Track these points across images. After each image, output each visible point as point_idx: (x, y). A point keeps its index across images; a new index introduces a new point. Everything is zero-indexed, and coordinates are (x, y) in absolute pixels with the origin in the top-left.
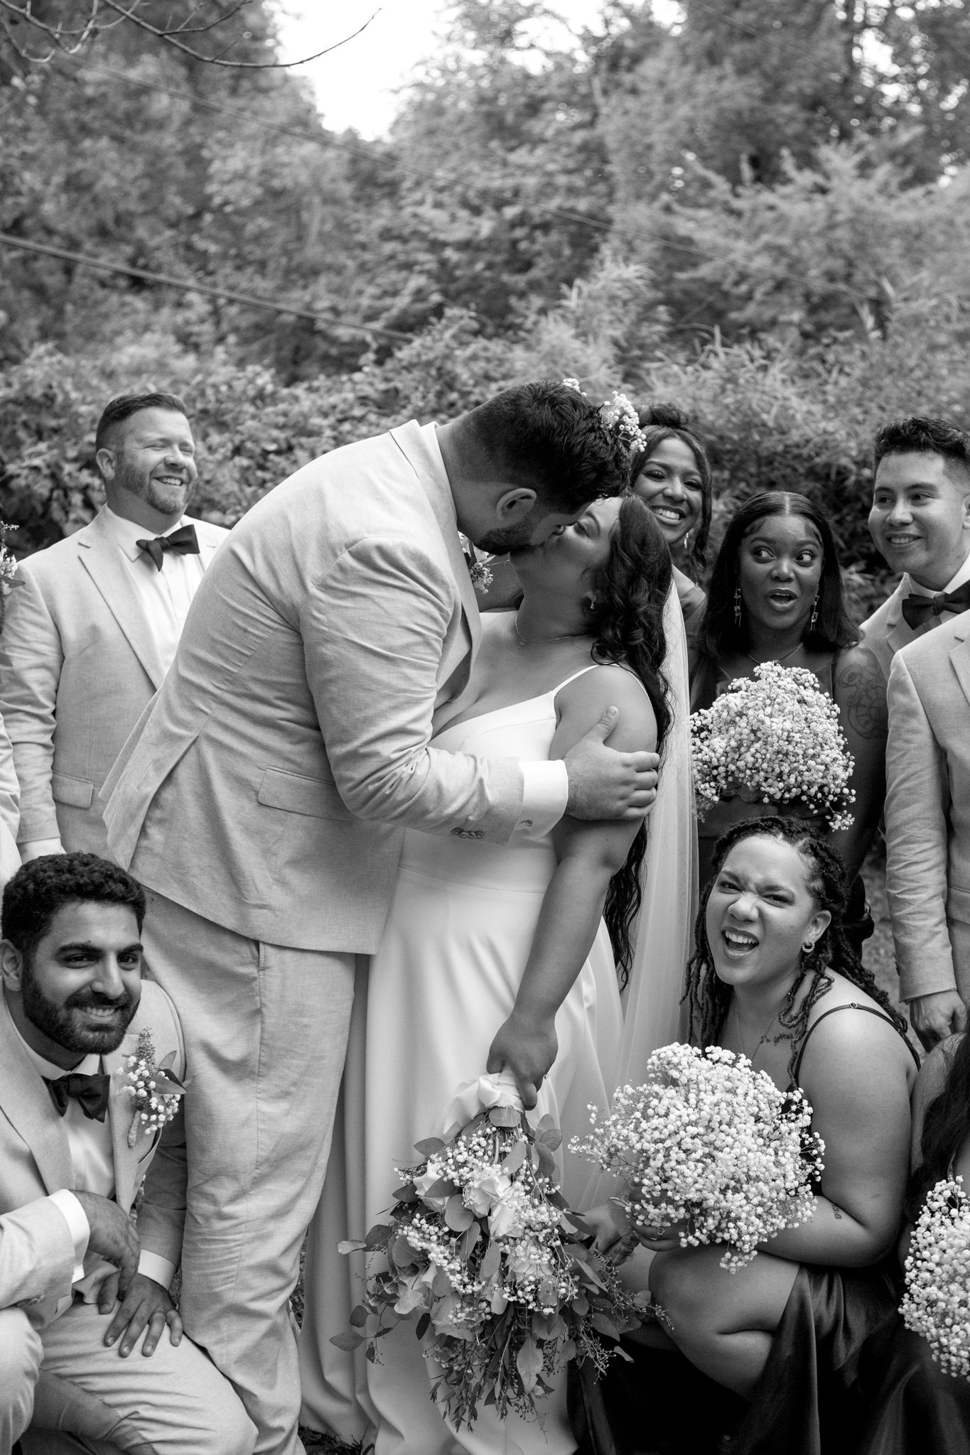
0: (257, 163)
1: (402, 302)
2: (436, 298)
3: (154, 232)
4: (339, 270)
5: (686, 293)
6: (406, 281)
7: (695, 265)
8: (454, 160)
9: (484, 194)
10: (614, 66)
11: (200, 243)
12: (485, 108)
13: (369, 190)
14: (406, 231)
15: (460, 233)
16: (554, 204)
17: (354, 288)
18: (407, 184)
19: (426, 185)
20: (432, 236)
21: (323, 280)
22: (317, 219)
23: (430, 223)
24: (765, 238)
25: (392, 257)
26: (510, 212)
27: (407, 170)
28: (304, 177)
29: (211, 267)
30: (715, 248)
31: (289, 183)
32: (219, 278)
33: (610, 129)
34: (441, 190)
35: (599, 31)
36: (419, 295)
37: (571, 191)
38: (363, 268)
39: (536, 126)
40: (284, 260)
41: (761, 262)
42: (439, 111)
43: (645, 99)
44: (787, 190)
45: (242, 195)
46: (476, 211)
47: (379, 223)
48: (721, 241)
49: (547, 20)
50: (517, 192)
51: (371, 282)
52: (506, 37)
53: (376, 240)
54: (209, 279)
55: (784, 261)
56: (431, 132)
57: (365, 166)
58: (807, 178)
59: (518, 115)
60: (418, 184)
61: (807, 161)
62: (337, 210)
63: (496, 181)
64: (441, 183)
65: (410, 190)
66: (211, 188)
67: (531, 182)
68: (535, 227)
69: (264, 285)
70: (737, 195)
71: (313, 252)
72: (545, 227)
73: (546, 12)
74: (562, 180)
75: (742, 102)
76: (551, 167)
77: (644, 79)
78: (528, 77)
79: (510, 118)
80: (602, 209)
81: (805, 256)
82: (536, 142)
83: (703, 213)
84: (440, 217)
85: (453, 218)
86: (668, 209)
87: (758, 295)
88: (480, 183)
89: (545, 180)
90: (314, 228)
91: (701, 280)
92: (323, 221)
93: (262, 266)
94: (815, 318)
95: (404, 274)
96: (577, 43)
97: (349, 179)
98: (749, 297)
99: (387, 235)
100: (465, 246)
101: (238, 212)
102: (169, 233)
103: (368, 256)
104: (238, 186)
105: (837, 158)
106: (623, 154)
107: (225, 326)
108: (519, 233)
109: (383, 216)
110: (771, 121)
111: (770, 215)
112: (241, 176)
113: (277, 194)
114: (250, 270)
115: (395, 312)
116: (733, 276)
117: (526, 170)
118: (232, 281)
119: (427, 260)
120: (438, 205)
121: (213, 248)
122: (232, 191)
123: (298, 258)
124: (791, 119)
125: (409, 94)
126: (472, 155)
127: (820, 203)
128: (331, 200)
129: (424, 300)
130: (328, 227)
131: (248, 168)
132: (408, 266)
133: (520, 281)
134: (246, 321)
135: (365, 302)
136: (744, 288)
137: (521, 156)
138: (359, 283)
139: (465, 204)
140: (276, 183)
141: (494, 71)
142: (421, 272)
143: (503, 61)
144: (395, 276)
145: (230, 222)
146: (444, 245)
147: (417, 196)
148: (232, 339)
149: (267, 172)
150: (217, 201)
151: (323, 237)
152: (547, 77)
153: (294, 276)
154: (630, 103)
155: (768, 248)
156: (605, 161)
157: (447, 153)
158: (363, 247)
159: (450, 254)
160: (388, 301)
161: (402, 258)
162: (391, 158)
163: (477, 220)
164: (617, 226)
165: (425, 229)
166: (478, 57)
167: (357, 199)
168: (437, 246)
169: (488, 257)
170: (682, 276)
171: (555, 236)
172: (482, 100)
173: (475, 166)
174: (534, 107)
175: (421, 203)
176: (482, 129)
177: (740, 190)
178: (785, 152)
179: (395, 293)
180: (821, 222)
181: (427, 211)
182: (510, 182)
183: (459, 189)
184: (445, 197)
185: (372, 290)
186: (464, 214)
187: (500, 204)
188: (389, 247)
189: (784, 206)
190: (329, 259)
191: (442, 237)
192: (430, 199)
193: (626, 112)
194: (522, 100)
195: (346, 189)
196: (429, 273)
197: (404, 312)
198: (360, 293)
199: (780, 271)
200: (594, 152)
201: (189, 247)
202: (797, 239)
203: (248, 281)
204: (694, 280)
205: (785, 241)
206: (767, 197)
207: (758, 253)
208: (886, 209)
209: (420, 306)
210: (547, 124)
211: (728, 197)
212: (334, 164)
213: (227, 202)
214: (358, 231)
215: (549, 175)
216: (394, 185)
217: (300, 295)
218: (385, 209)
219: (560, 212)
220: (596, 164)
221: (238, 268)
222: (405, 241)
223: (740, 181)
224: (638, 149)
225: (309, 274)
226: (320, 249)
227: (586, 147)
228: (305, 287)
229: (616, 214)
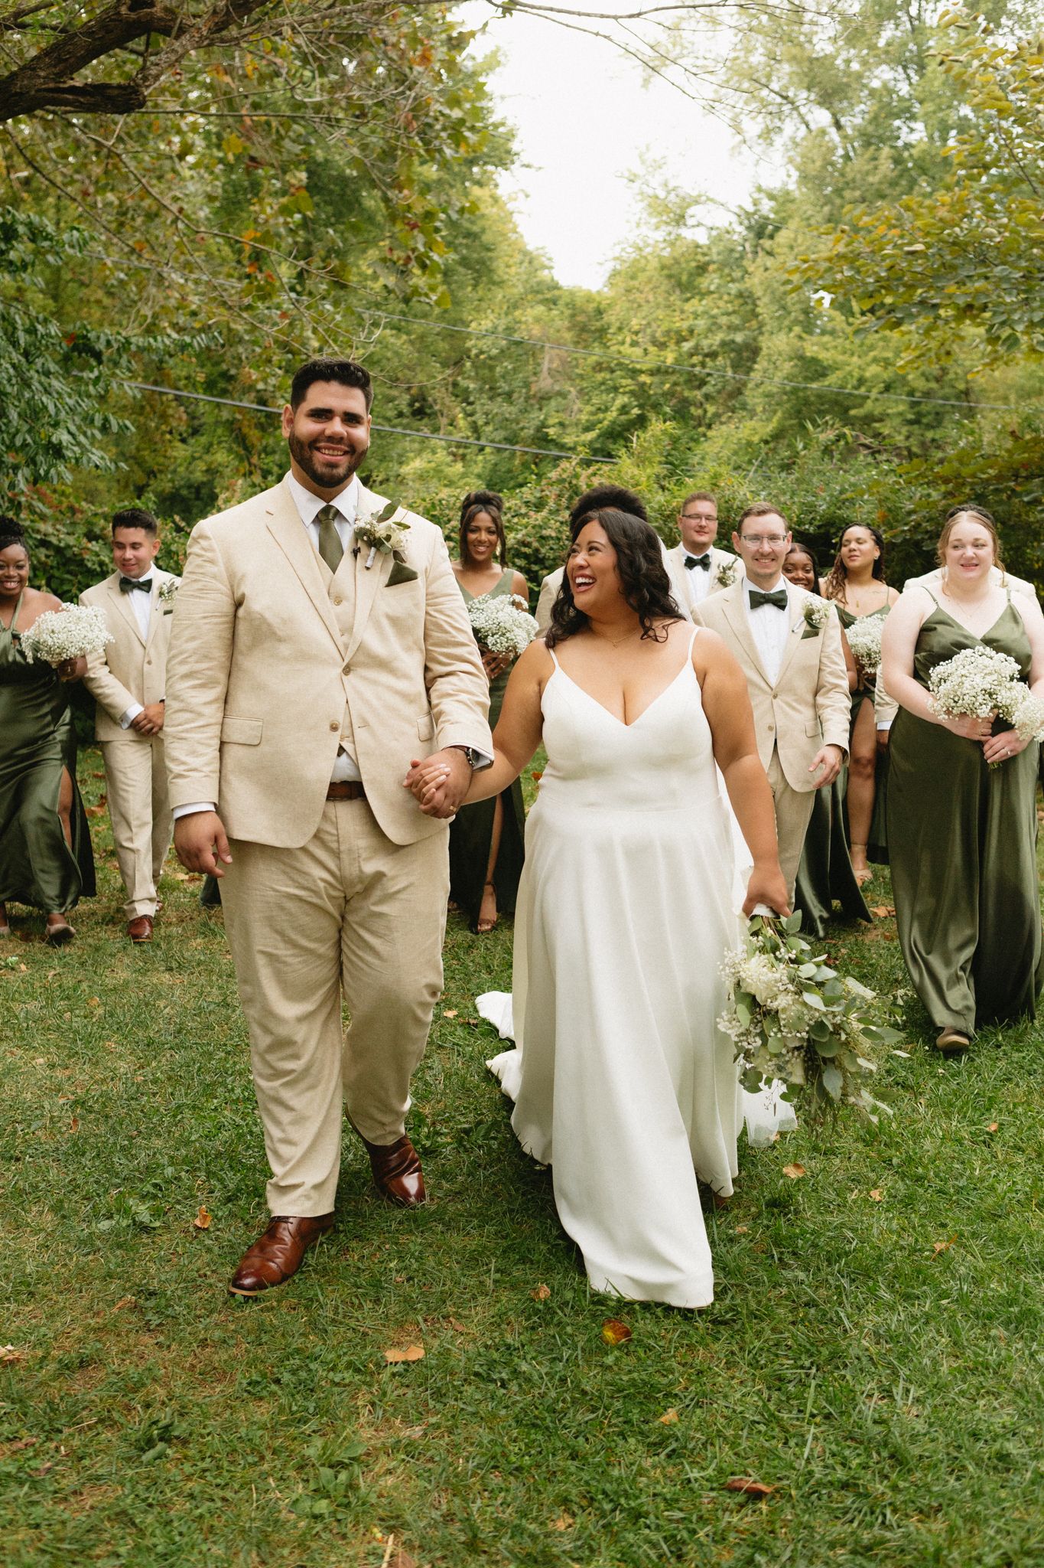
0: (502, 324)
1: (612, 414)
2: (636, 411)
4: (563, 395)
5: (819, 396)
6: (614, 399)
7: (824, 375)
8: (645, 310)
9: (668, 333)
10: (760, 235)
11: (463, 383)
12: (665, 272)
13: (585, 336)
14: (612, 364)
15: (651, 363)
16: (719, 337)
17: (575, 408)
18: (612, 329)
19: (625, 331)
20: (631, 366)
21: (553, 403)
22: (549, 360)
23: (629, 357)
25: (603, 383)
26: (687, 346)
27: (611, 318)
28: (536, 331)
29: (472, 399)
30: (835, 363)
31: (525, 337)
32: (478, 407)
33: (755, 283)
34: (636, 333)
35: (751, 209)
36: (624, 410)
37: (732, 328)
38: (581, 393)
39: (702, 283)
40: (524, 391)
41: (873, 370)
42: (633, 278)
43: (781, 259)
45: (491, 346)
46: (662, 346)
47: (592, 360)
48: (840, 358)
49: (710, 206)
50: (691, 331)
51: (587, 402)
52: (680, 220)
53: (591, 373)
54: (469, 408)
55: (890, 369)
56: (628, 291)
57: (581, 318)
59: (691, 275)
60: (620, 329)
62: (562, 353)
63: (678, 324)
64: (637, 328)
65: (614, 334)
66: (469, 344)
67: (702, 324)
68: (706, 355)
69: (509, 410)
70: (849, 323)
71: (544, 383)
72: (713, 355)
73: (709, 199)
74: (724, 320)
76: (715, 311)
77: (779, 245)
78: (698, 246)
79: (684, 278)
80: (755, 339)
82: (704, 293)
83: (825, 340)
84: (636, 352)
85: (646, 353)
86: (800, 338)
87: (873, 395)
88: (664, 326)
89: (710, 321)
90: (545, 366)
91: (829, 388)
92: (551, 361)
93: (509, 396)
94: (916, 409)
95: (612, 395)
96: (734, 219)
97: (569, 329)
98: (866, 396)
99: (599, 367)
100: (652, 373)
101: (490, 358)
103: (585, 384)
104: (489, 341)
106: (766, 300)
108: (695, 360)
109: (596, 354)
112: (494, 331)
113: (518, 343)
114: (499, 399)
115: (606, 423)
116: (853, 382)
117: (696, 315)
118: (486, 407)
119: (628, 384)
120: (634, 344)
121: (472, 386)
122: (483, 344)
123: (534, 389)
125: (610, 266)
126: (658, 306)
128: (559, 344)
129: (627, 413)
130: (555, 365)
131: (495, 327)
132: (615, 389)
133: (698, 395)
135: (584, 417)
137: (694, 305)
138: (579, 404)
139: (654, 343)
140: (516, 337)
141: (672, 244)
142: (624, 393)
143: (679, 235)
144: (604, 397)
145: (485, 366)
146: (642, 372)
147: (619, 338)
148: (488, 450)
149: (509, 330)
150: (474, 352)
151: (552, 372)
152: (709, 248)
153: (532, 401)
154: (770, 262)
155: (875, 360)
156: (754, 305)
157: (640, 306)
158: (581, 377)
159: (643, 378)
160: (601, 416)
161: (610, 383)
163: (662, 353)
164: (765, 351)
165: (625, 361)
166: (659, 235)
167: (577, 343)
168: (634, 373)
169: (674, 378)
170: (814, 385)
171: (720, 361)
172: (664, 266)
173: (660, 314)
174: (702, 269)
175: (623, 343)
176: (665, 285)
177: (852, 320)
179: (607, 409)
181: (626, 349)
182: (685, 325)
183: (649, 331)
184: (640, 338)
185: (589, 408)
186: (652, 349)
187: (681, 339)
188: (600, 377)
190: (557, 388)
191: (638, 366)
192: (628, 340)
193: (767, 268)
194: (694, 264)
195: (568, 336)
196: (631, 394)
197: (613, 423)
198: (580, 411)
199: (888, 376)
200: (746, 298)
201: (455, 385)
203: (499, 407)
204: (824, 388)
205: (890, 355)
207: (868, 365)
209: (623, 418)
210: (710, 281)
211: (844, 325)
212: (559, 319)
213: (482, 352)
214: (577, 366)
215: (714, 317)
216: (602, 332)
217: (536, 416)
218: (597, 349)
219: (723, 344)
220: (749, 307)
221: (491, 399)
222: (612, 371)
223: (853, 315)
224: (778, 294)
225: (544, 398)
226: (550, 381)
227: (740, 295)
228: (540, 409)
229: (764, 342)
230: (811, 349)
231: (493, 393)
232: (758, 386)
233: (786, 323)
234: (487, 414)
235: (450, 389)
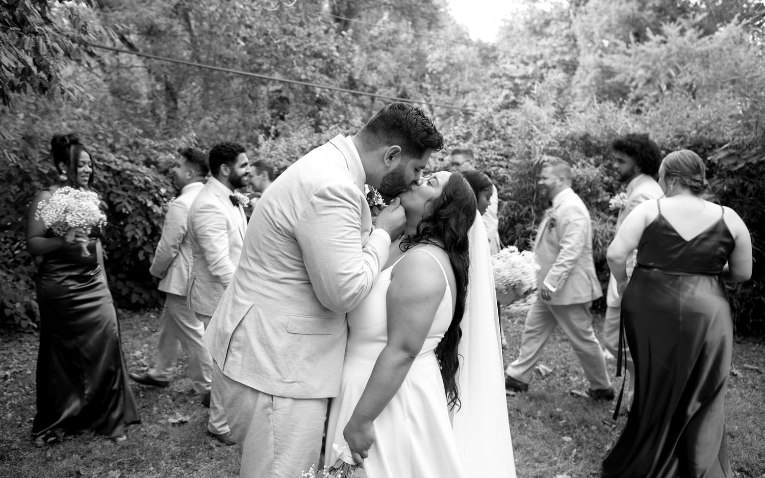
0: (445, 54)
1: (500, 100)
2: (513, 98)
3: (409, 83)
4: (475, 90)
5: (610, 87)
6: (501, 92)
7: (614, 76)
8: (518, 45)
9: (530, 57)
10: (577, 5)
11: (424, 85)
12: (528, 26)
13: (486, 60)
14: (501, 74)
15: (521, 72)
16: (557, 58)
18: (500, 57)
19: (507, 57)
20: (510, 75)
21: (470, 95)
23: (509, 70)
24: (641, 63)
25: (496, 84)
26: (540, 63)
27: (500, 51)
28: (462, 58)
29: (429, 93)
30: (620, 69)
31: (456, 61)
33: (577, 28)
34: (513, 58)
36: (507, 97)
37: (563, 53)
38: (485, 89)
39: (547, 30)
40: (456, 89)
41: (641, 73)
42: (511, 28)
43: (590, 15)
44: (650, 43)
45: (439, 67)
46: (527, 64)
47: (490, 72)
48: (623, 66)
50: (542, 56)
51: (488, 94)
53: (490, 79)
55: (650, 72)
56: (508, 37)
57: (484, 52)
58: (659, 38)
59: (541, 27)
60: (504, 56)
61: (657, 31)
62: (475, 69)
63: (535, 52)
64: (513, 55)
65: (502, 59)
66: (428, 66)
67: (547, 52)
68: (550, 68)
69: (449, 99)
70: (628, 48)
71: (465, 85)
72: (554, 67)
74: (559, 49)
75: (629, 11)
76: (554, 45)
77: (589, 8)
78: (544, 13)
79: (538, 29)
80: (575, 58)
81: (659, 69)
82: (548, 36)
83: (615, 56)
84: (514, 67)
85: (518, 67)
86: (601, 56)
87: (640, 85)
88: (528, 54)
89: (552, 50)
90: (467, 76)
91: (617, 82)
92: (469, 73)
93: (448, 92)
95: (500, 90)
97: (479, 57)
98: (636, 87)
99: (494, 76)
100: (523, 77)
101: (439, 73)
102: (413, 83)
103: (486, 84)
104: (437, 64)
105: (671, 29)
106: (582, 37)
107: (435, 114)
108: (543, 70)
109: (492, 69)
110: (642, 18)
111: (643, 54)
112: (439, 60)
113: (452, 65)
114: (443, 93)
115: (497, 103)
116: (629, 79)
117: (544, 47)
118: (437, 97)
119: (509, 84)
120: (512, 63)
121: (429, 87)
122: (436, 66)
123: (460, 88)
124: (650, 16)
126: (524, 43)
127: (663, 47)
128: (473, 64)
129: (508, 99)
130: (471, 75)
131: (441, 57)
132: (502, 87)
134: (443, 112)
136: (634, 84)
137: (544, 41)
138: (483, 95)
139: (523, 62)
140: (451, 61)
141: (531, 12)
142: (507, 89)
143: (534, 8)
144: (496, 91)
145: (435, 77)
146: (515, 78)
147: (504, 60)
149: (448, 58)
150: (430, 70)
151: (469, 79)
152: (551, 13)
153: (460, 94)
154: (584, 17)
155: (643, 67)
156: (575, 40)
157: (515, 44)
158: (485, 81)
159: (518, 81)
160: (495, 100)
161: (499, 84)
162: (494, 49)
163: (527, 67)
164: (581, 64)
165: (507, 72)
166: (525, 7)
167: (482, 64)
168: (512, 78)
170: (608, 81)
172: (527, 23)
173: (525, 47)
174: (547, 23)
175: (506, 63)
176: (528, 33)
177: (629, 45)
178: (648, 29)
179: (498, 97)
180: (665, 53)
181: (508, 66)
182: (538, 53)
183: (520, 56)
184: (515, 60)
185: (488, 97)
186: (522, 66)
187: (536, 60)
188: (495, 80)
189: (649, 50)
190: (472, 87)
191: (514, 75)
192: (509, 61)
193: (582, 21)
194: (543, 21)
195: (478, 61)
196: (510, 89)
198: (484, 98)
199: (649, 75)
200: (572, 38)
201: (421, 87)
202: (654, 63)
203: (443, 97)
204: (613, 83)
205: (650, 64)
206: (641, 47)
207: (639, 69)
208: (692, 47)
209: (507, 101)
210: (552, 29)
211: (625, 49)
212: (473, 52)
213: (434, 70)
214: (483, 75)
215: (554, 48)
216: (495, 58)
217: (461, 102)
218: (493, 67)
219: (559, 62)
220: (572, 42)
221: (439, 93)
222: (500, 77)
223: (630, 43)
224: (589, 34)
225: (465, 93)
226: (468, 83)
227: (567, 36)
228: (464, 98)
229: (581, 60)
230: (607, 61)
231: (440, 91)
232: (578, 82)
233: (593, 49)
234: (437, 101)
235: (419, 89)
